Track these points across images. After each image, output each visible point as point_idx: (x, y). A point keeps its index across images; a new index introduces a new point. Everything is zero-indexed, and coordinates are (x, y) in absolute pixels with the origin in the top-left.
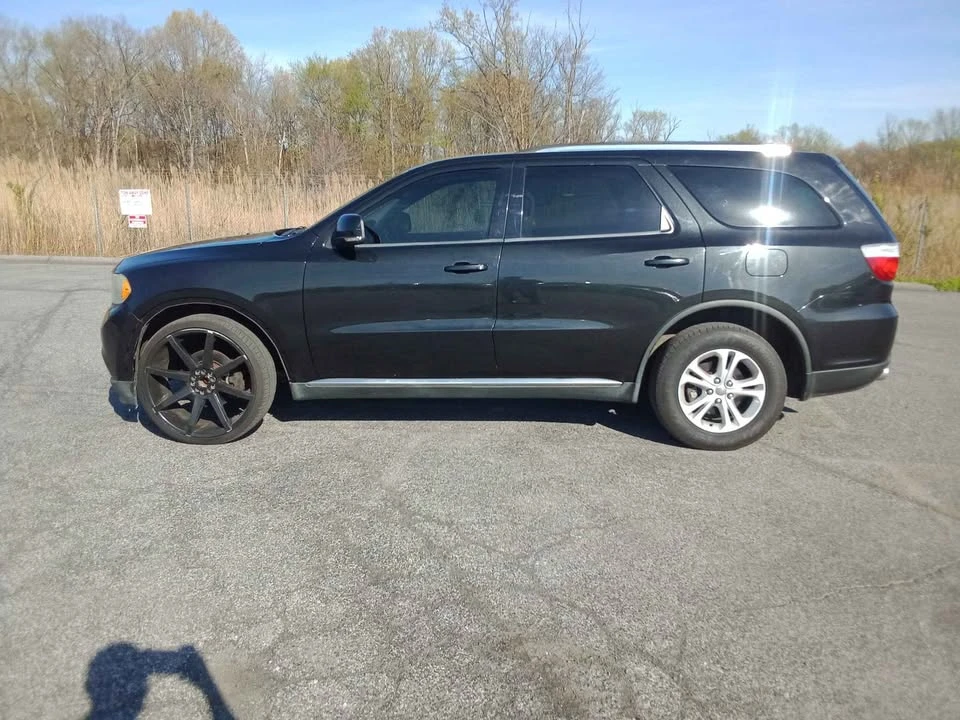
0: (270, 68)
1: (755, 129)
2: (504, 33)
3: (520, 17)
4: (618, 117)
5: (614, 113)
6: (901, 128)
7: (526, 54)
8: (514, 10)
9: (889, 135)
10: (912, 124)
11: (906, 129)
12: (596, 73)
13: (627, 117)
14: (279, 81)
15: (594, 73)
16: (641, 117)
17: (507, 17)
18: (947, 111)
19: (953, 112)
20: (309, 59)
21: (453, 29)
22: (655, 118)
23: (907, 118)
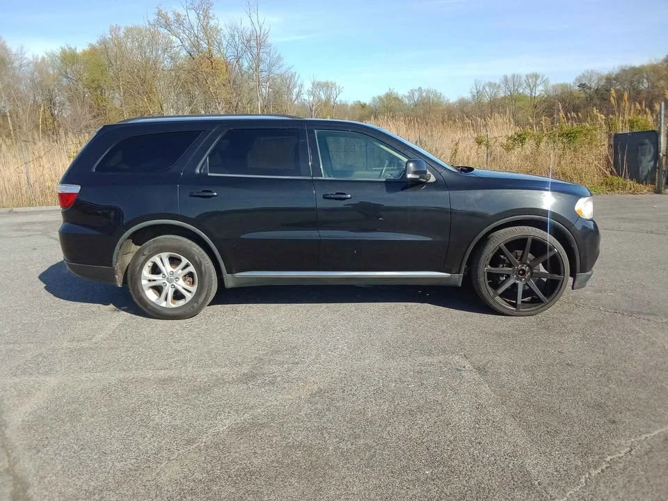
0: (29, 56)
1: (395, 91)
2: (205, 29)
3: (216, 17)
4: (302, 86)
5: (299, 83)
6: (484, 88)
7: (225, 43)
8: (211, 12)
9: (478, 92)
10: (490, 85)
11: (487, 89)
12: (277, 55)
13: (308, 86)
14: (40, 66)
15: (275, 57)
16: (318, 85)
17: (206, 16)
18: (509, 76)
19: (513, 76)
20: (62, 48)
21: (167, 25)
22: (327, 86)
23: (487, 81)
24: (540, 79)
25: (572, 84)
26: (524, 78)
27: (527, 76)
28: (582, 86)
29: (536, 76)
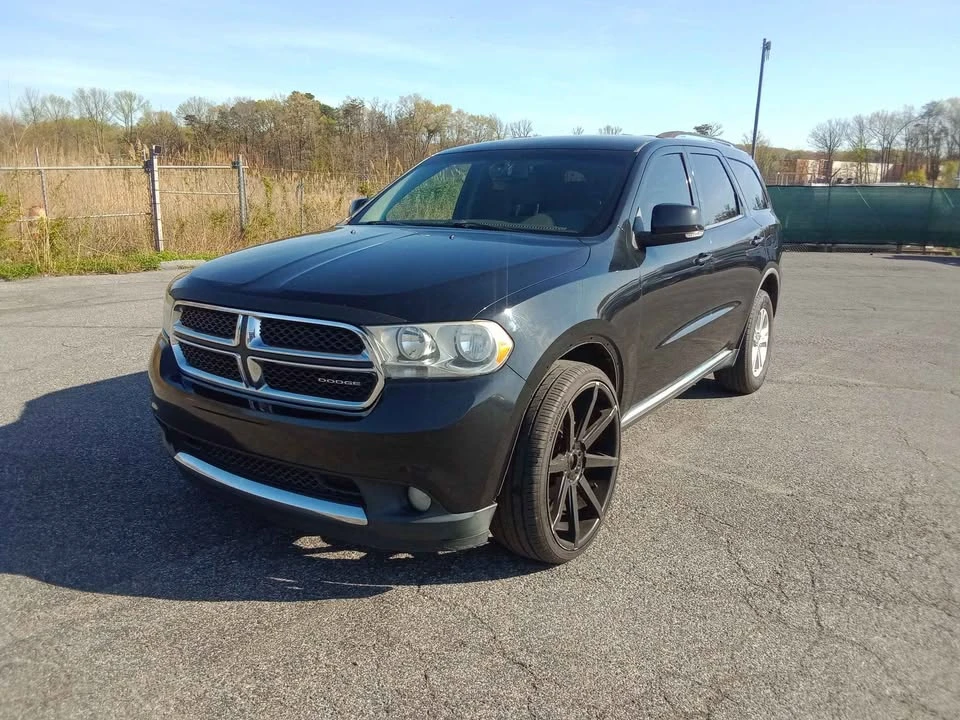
6: (44, 103)
9: (33, 110)
10: (53, 100)
11: (49, 105)
18: (87, 90)
19: (94, 92)
23: (48, 94)
24: (136, 102)
25: (174, 114)
26: (111, 97)
27: (117, 95)
28: (189, 118)
29: (130, 97)
